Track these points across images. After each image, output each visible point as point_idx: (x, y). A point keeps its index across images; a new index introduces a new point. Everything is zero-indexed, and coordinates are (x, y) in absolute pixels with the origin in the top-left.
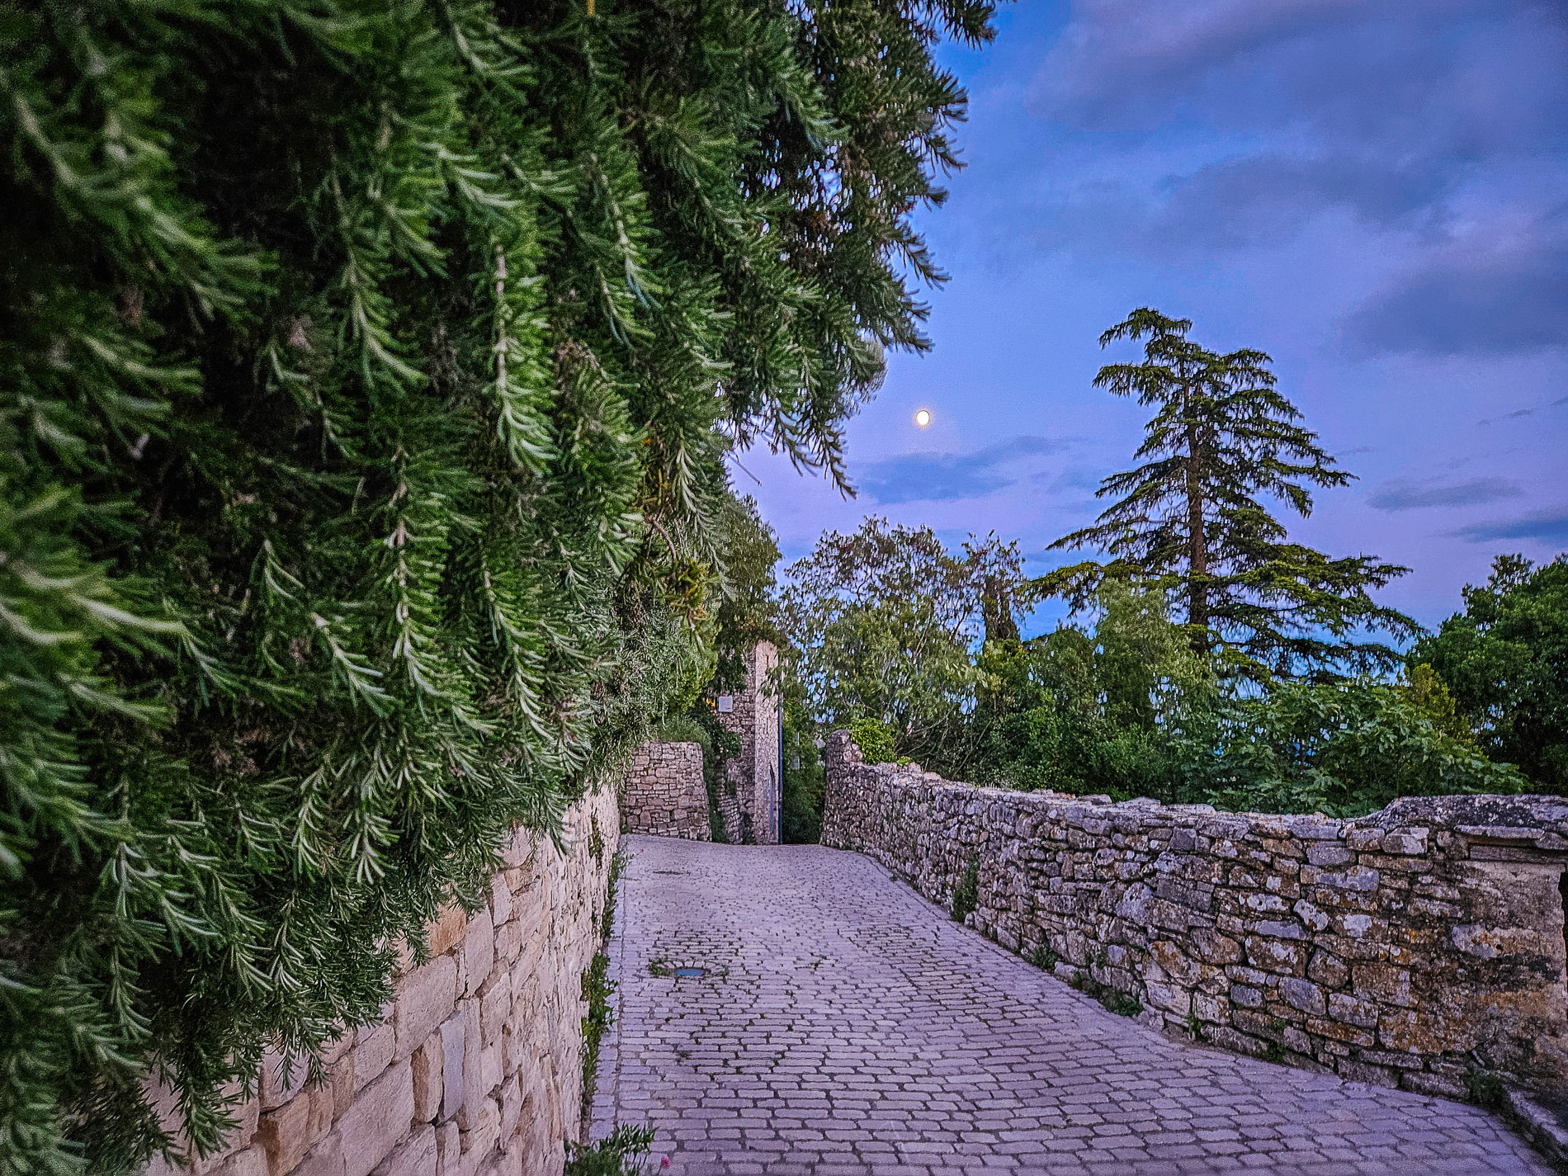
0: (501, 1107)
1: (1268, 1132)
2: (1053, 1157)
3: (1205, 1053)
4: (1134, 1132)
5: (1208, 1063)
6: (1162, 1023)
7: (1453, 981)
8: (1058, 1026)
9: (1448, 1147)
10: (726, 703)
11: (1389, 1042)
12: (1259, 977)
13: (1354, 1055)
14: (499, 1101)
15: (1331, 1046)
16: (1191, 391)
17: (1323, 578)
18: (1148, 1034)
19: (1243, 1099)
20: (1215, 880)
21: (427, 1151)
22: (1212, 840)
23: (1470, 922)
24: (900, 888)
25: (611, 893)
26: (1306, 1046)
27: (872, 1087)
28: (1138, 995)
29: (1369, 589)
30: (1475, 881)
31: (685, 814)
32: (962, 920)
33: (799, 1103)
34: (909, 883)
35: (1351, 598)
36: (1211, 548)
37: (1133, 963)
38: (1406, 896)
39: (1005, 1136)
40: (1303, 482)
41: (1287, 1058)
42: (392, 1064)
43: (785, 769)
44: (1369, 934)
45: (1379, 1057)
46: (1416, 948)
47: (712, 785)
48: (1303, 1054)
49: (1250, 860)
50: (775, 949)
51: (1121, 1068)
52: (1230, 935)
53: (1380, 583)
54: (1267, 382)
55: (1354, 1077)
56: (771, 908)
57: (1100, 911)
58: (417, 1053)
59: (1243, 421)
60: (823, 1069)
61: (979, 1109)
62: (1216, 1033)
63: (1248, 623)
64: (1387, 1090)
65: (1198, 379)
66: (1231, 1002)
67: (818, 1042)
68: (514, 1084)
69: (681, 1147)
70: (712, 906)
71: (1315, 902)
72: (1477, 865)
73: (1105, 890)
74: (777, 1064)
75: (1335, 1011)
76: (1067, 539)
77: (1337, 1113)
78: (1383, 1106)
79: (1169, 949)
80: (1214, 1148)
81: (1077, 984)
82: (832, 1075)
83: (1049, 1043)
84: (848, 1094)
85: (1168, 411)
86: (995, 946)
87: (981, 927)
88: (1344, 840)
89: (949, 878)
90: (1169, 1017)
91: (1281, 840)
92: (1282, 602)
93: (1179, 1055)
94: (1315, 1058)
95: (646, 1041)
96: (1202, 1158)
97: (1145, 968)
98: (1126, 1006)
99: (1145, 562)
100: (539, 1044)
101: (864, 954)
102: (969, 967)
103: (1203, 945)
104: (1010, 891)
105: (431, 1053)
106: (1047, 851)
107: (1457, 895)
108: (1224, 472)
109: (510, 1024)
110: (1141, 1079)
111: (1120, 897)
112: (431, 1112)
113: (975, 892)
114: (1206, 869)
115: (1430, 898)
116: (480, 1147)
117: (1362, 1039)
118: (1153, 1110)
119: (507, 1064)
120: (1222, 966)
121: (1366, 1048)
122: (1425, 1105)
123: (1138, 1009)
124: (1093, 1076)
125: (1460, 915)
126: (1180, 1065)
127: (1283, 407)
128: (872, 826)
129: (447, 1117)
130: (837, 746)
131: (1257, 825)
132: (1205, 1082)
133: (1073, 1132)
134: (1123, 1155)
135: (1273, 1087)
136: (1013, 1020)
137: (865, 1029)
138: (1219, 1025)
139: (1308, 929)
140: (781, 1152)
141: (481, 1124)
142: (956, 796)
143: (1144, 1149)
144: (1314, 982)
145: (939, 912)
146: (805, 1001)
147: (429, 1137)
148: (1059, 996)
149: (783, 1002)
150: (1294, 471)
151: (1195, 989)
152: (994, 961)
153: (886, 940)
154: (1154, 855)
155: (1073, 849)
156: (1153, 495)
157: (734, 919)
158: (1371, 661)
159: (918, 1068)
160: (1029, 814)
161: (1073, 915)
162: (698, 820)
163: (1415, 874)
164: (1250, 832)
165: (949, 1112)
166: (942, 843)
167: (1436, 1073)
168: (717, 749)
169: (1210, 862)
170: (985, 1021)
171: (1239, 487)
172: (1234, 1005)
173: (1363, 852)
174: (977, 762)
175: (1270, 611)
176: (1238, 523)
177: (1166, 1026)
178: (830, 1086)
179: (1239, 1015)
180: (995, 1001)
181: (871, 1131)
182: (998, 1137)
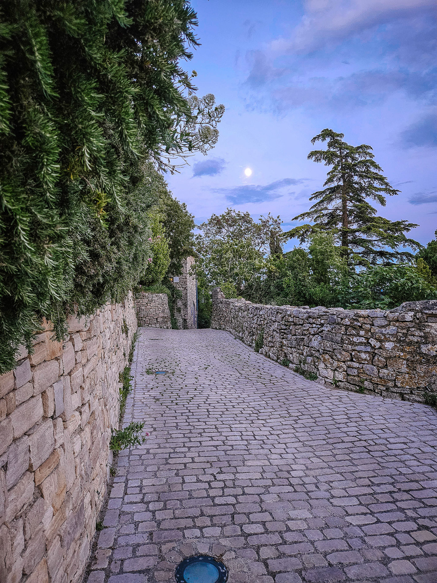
0: (81, 414)
1: (357, 415)
2: (284, 427)
3: (338, 391)
4: (312, 418)
5: (339, 394)
6: (324, 382)
7: (421, 363)
8: (288, 384)
9: (417, 418)
10: (176, 279)
11: (399, 385)
12: (356, 365)
13: (387, 389)
14: (81, 413)
15: (380, 387)
16: (344, 160)
17: (389, 229)
18: (319, 386)
19: (349, 405)
20: (342, 333)
21: (49, 427)
22: (342, 319)
23: (427, 343)
24: (238, 342)
25: (133, 347)
26: (372, 388)
27: (223, 407)
28: (316, 373)
29: (405, 233)
30: (429, 329)
31: (162, 319)
32: (258, 352)
33: (197, 414)
34: (241, 340)
35: (398, 236)
36: (350, 219)
37: (315, 362)
38: (405, 335)
39: (268, 421)
40: (382, 194)
41: (365, 392)
42: (32, 397)
43: (198, 303)
44: (393, 349)
45: (395, 390)
46: (409, 353)
47: (172, 309)
48: (371, 390)
49: (355, 325)
50: (192, 364)
51: (309, 397)
52: (347, 351)
53: (408, 230)
54: (371, 157)
55: (387, 397)
56: (191, 350)
57: (304, 345)
58: (43, 393)
59: (362, 172)
60: (207, 402)
61: (260, 412)
62: (342, 384)
63: (362, 246)
64: (398, 401)
65: (347, 156)
66: (347, 374)
67: (205, 394)
68: (86, 407)
69: (155, 430)
70: (170, 350)
71: (376, 339)
72: (430, 324)
73: (306, 338)
74: (190, 401)
75: (381, 375)
76: (299, 216)
77: (380, 409)
78: (396, 406)
79: (327, 357)
80: (338, 421)
81: (296, 371)
82: (209, 404)
83: (285, 390)
84: (215, 410)
85: (335, 168)
86: (269, 359)
87: (264, 353)
88: (386, 317)
89: (254, 337)
90: (326, 380)
91: (365, 318)
92: (374, 238)
93: (329, 392)
94: (375, 391)
95: (144, 396)
96: (334, 425)
97: (319, 364)
98: (312, 377)
99: (327, 224)
100: (98, 394)
101: (223, 364)
102: (260, 366)
103: (338, 355)
104: (274, 340)
105: (49, 393)
106: (286, 325)
107: (422, 334)
108: (355, 191)
109: (83, 385)
110: (316, 400)
111: (311, 340)
112: (50, 414)
113: (262, 341)
114: (339, 329)
115: (414, 335)
116: (72, 427)
117: (390, 384)
118: (319, 410)
119: (83, 399)
120: (344, 362)
121: (391, 387)
122: (411, 405)
123: (316, 378)
124: (299, 400)
125: (423, 341)
126: (329, 395)
127: (376, 167)
128: (228, 321)
129: (57, 416)
130: (216, 293)
131: (357, 313)
132: (337, 400)
133: (291, 418)
134: (307, 425)
135: (360, 401)
136: (273, 383)
137: (222, 389)
138: (343, 382)
139: (373, 348)
140: (191, 430)
141: (72, 419)
142: (256, 308)
143: (315, 422)
144: (375, 366)
145: (250, 349)
146: (202, 380)
147: (50, 422)
148: (289, 374)
149: (194, 381)
150: (380, 190)
151: (335, 370)
152: (269, 364)
153: (231, 359)
154: (322, 325)
155: (295, 324)
156: (329, 199)
157: (177, 354)
158: (404, 258)
159: (240, 400)
160: (281, 313)
161: (295, 347)
162: (167, 321)
163: (409, 327)
164: (354, 316)
165: (250, 414)
166: (252, 325)
167: (414, 394)
168: (173, 296)
169: (341, 327)
170: (264, 384)
171: (360, 196)
172: (348, 375)
173: (392, 321)
174: (266, 297)
175: (370, 241)
176: (360, 209)
177: (325, 383)
178: (209, 407)
179: (349, 378)
180: (268, 377)
181: (222, 421)
182: (266, 421)
